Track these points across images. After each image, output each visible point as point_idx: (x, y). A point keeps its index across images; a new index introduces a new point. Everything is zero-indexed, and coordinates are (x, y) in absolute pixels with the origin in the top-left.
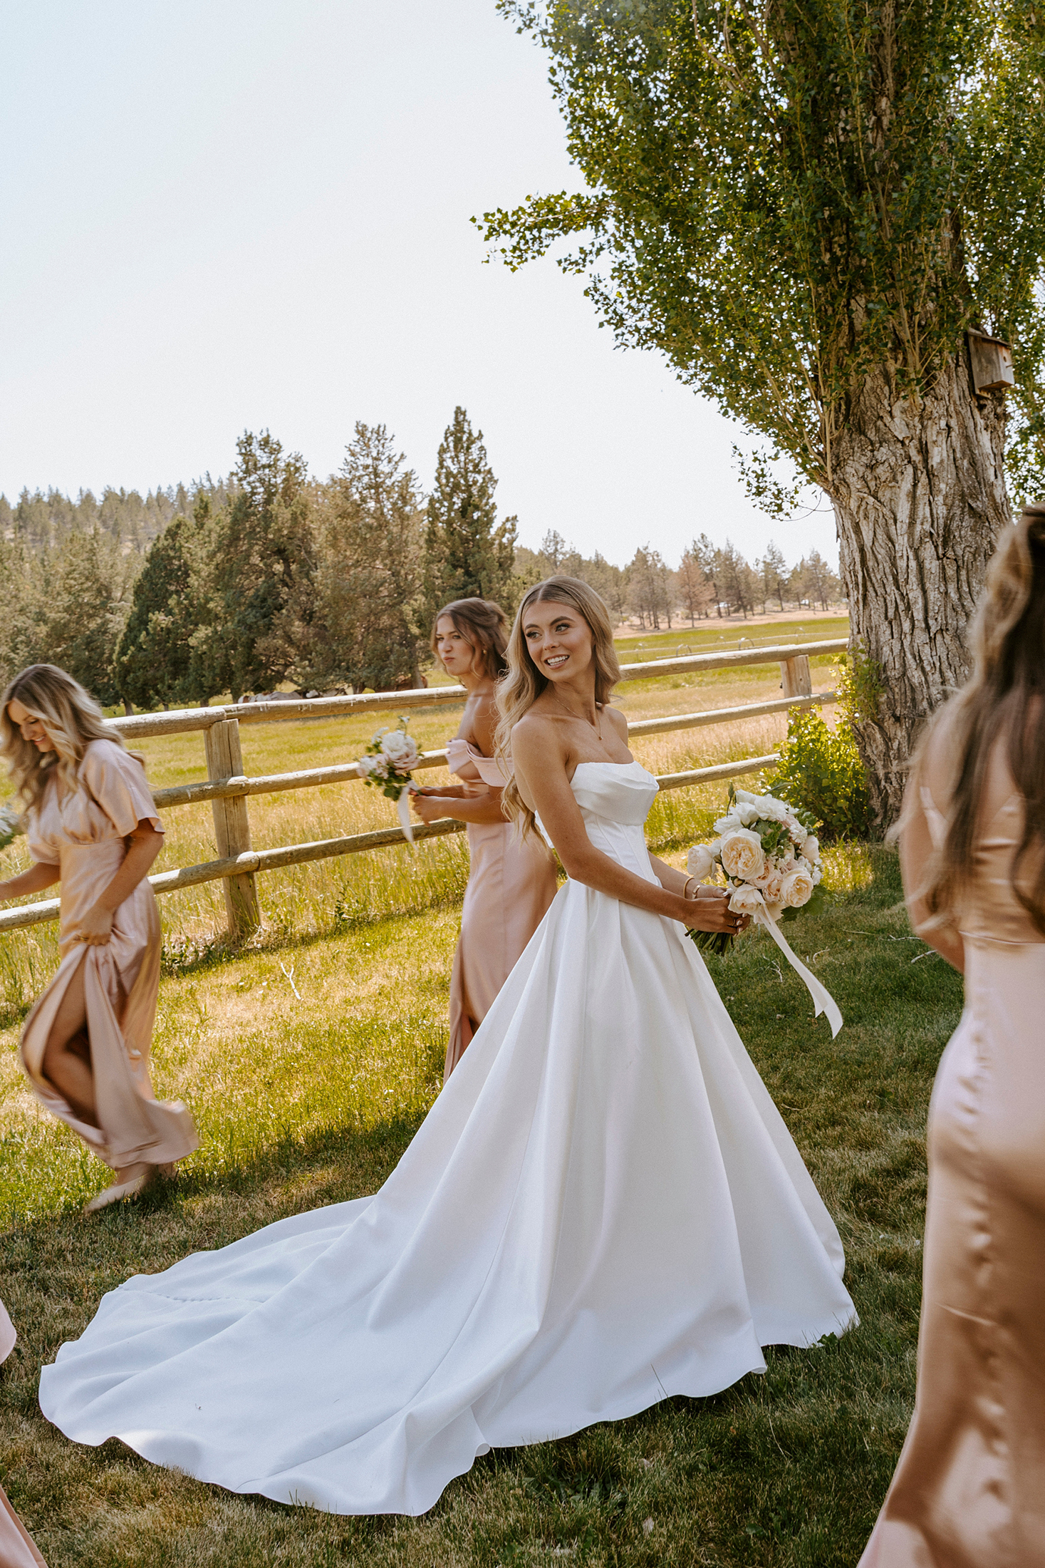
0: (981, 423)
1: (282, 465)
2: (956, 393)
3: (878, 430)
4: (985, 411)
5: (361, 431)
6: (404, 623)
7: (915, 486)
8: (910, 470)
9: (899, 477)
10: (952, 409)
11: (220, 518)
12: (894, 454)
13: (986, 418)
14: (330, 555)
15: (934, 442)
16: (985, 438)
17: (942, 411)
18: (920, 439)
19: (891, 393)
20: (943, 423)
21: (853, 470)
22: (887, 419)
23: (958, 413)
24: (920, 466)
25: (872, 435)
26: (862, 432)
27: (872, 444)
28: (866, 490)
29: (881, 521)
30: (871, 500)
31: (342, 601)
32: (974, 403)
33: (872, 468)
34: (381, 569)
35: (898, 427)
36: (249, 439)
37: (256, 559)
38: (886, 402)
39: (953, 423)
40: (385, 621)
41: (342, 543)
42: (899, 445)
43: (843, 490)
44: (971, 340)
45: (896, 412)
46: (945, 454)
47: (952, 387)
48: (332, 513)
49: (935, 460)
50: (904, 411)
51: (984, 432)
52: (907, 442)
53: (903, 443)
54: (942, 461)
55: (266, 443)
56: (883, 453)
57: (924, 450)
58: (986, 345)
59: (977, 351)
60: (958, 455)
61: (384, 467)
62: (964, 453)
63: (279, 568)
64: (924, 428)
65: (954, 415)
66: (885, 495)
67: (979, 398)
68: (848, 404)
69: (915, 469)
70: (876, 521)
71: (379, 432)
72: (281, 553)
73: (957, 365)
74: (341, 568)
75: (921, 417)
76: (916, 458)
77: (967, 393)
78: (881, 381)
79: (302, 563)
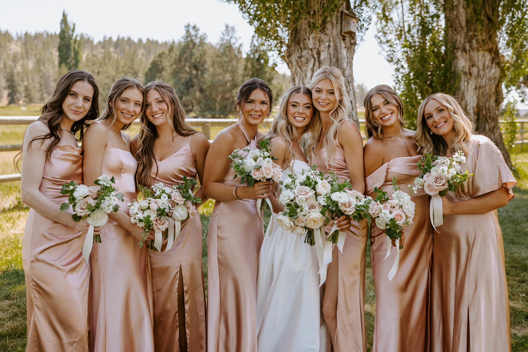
0: (343, 45)
1: (199, 36)
2: (335, 33)
3: (304, 44)
4: (346, 41)
5: (227, 27)
6: (233, 97)
7: (314, 66)
8: (313, 60)
9: (309, 62)
10: (332, 39)
11: (176, 53)
12: (308, 53)
13: (346, 44)
14: (211, 70)
15: (323, 51)
16: (344, 52)
17: (327, 39)
18: (318, 49)
19: (310, 31)
20: (327, 44)
21: (294, 58)
22: (307, 40)
23: (334, 41)
24: (317, 59)
25: (302, 45)
26: (299, 44)
27: (301, 49)
28: (297, 66)
29: (302, 78)
30: (299, 69)
31: (213, 86)
32: (342, 38)
33: (300, 58)
34: (228, 77)
35: (310, 44)
36: (188, 26)
37: (187, 69)
38: (308, 34)
39: (331, 44)
40: (228, 95)
41: (216, 66)
42: (310, 51)
43: (290, 65)
44: (343, 14)
45: (311, 38)
46: (326, 56)
47: (333, 30)
48: (213, 55)
49: (322, 57)
50: (313, 38)
51: (344, 49)
52: (313, 49)
53: (311, 50)
54: (325, 59)
55: (194, 27)
56: (304, 53)
57: (319, 54)
58: (348, 17)
59: (345, 18)
60: (332, 56)
61: (233, 41)
62: (334, 56)
63: (194, 72)
64: (320, 45)
65: (332, 41)
66: (304, 68)
67: (344, 36)
68: (296, 33)
69: (315, 60)
70: (300, 78)
71: (233, 29)
72: (195, 67)
73: (337, 23)
74: (214, 75)
75: (319, 41)
76: (316, 56)
77: (339, 34)
78: (307, 26)
79: (202, 71)
